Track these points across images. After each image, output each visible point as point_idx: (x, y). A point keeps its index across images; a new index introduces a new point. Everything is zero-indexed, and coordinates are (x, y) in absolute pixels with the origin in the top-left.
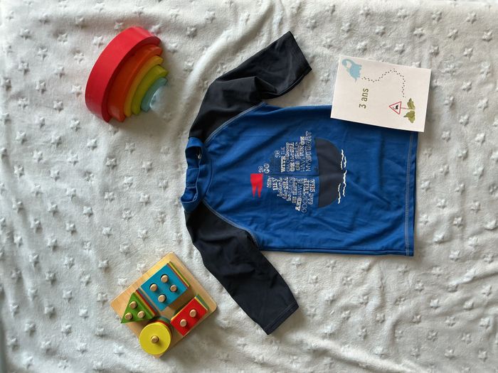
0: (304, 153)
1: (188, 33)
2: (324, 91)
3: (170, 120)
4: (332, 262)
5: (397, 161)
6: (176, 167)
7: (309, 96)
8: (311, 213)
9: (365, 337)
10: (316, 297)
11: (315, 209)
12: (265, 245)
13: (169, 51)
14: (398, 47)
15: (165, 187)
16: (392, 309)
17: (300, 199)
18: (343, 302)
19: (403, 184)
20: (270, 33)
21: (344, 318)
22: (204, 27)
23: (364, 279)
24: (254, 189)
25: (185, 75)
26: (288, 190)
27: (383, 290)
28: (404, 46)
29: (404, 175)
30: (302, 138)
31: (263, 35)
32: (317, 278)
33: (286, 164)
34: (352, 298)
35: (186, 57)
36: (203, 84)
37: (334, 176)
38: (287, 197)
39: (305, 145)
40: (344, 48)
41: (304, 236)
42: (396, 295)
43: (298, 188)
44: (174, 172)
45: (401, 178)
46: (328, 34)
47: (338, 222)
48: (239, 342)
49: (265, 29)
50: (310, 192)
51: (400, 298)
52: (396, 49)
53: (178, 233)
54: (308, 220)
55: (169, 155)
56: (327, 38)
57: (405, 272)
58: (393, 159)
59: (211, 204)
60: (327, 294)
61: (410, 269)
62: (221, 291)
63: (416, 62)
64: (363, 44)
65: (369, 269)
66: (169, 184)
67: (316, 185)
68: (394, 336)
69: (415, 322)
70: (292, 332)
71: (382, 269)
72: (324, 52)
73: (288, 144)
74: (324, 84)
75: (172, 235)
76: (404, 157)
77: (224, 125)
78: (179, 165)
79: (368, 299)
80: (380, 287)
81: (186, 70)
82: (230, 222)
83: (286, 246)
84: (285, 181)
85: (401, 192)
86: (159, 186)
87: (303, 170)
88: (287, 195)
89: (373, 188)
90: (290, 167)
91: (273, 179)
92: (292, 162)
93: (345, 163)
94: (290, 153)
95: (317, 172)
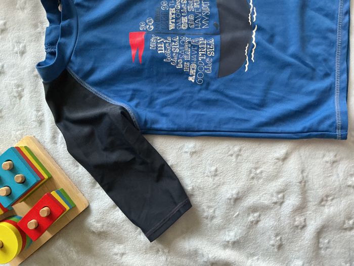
0: (200, 4)
4: (236, 148)
5: (323, 13)
6: (36, 26)
8: (208, 84)
9: (280, 247)
10: (215, 194)
11: (214, 79)
12: (149, 126)
15: (23, 53)
16: (315, 211)
17: (194, 66)
18: (250, 201)
19: (332, 44)
21: (252, 222)
23: (279, 172)
24: (133, 52)
26: (179, 53)
27: (305, 185)
29: (333, 31)
32: (216, 170)
33: (176, 19)
34: (263, 196)
37: (239, 34)
38: (178, 63)
41: (199, 115)
42: (321, 192)
43: (192, 52)
44: (33, 32)
45: (330, 35)
47: (244, 97)
48: (116, 250)
50: (207, 56)
51: (327, 196)
53: (38, 111)
54: (205, 95)
55: (26, 11)
57: (334, 162)
58: (319, 10)
59: (77, 73)
60: (229, 190)
61: (341, 159)
62: (93, 186)
65: (285, 159)
66: (28, 49)
67: (216, 46)
68: (318, 246)
69: (346, 229)
70: (184, 238)
71: (303, 158)
75: (31, 114)
76: (334, 7)
78: (39, 24)
79: (283, 197)
80: (300, 182)
82: (103, 96)
83: (175, 127)
84: (175, 42)
85: (330, 55)
86: (15, 51)
87: (198, 27)
88: (177, 60)
89: (293, 49)
90: (181, 24)
91: (158, 38)
92: (184, 16)
93: (254, 16)
94: (181, 4)
95: (217, 29)
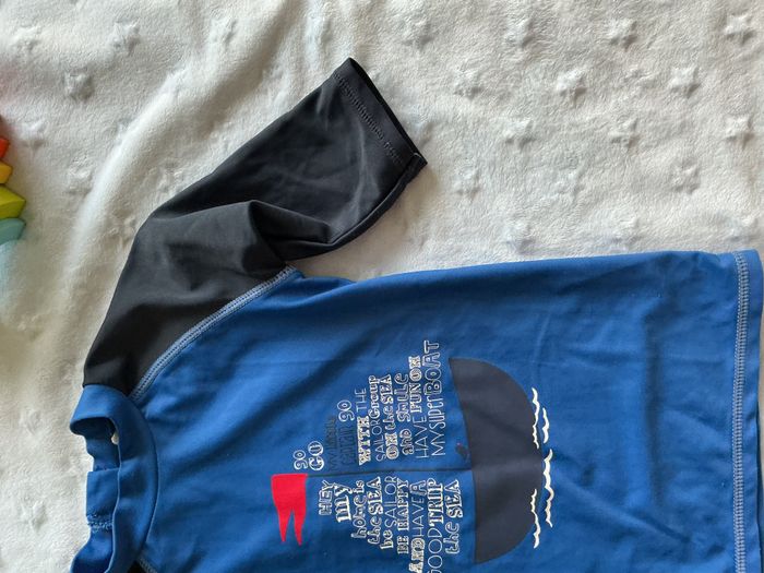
0: (424, 404)
1: (69, 88)
2: (466, 222)
3: (35, 335)
5: (700, 414)
6: (65, 464)
7: (424, 239)
13: (25, 144)
14: (680, 77)
15: (39, 523)
17: (419, 542)
20: (300, 66)
22: (111, 68)
24: (281, 520)
25: (69, 204)
26: (384, 517)
28: (695, 73)
29: (725, 456)
30: (413, 362)
31: (280, 76)
33: (373, 438)
35: (70, 155)
36: (122, 227)
37: (515, 467)
38: (382, 539)
39: (423, 381)
40: (518, 94)
43: (412, 508)
44: (59, 478)
45: (716, 464)
46: (467, 57)
49: (285, 58)
50: (447, 519)
52: (675, 82)
55: (40, 434)
56: (464, 67)
58: (690, 408)
63: (737, 115)
64: (573, 75)
66: (50, 512)
67: (464, 498)
72: (460, 111)
73: (373, 381)
74: (465, 201)
76: (722, 403)
77: (184, 341)
78: (72, 459)
81: (73, 193)
84: (373, 490)
85: (720, 505)
86: (22, 520)
87: (422, 453)
88: (382, 532)
89: (636, 498)
90: (385, 448)
91: (336, 487)
92: (391, 432)
93: (545, 429)
94: (382, 406)
95: (465, 459)
